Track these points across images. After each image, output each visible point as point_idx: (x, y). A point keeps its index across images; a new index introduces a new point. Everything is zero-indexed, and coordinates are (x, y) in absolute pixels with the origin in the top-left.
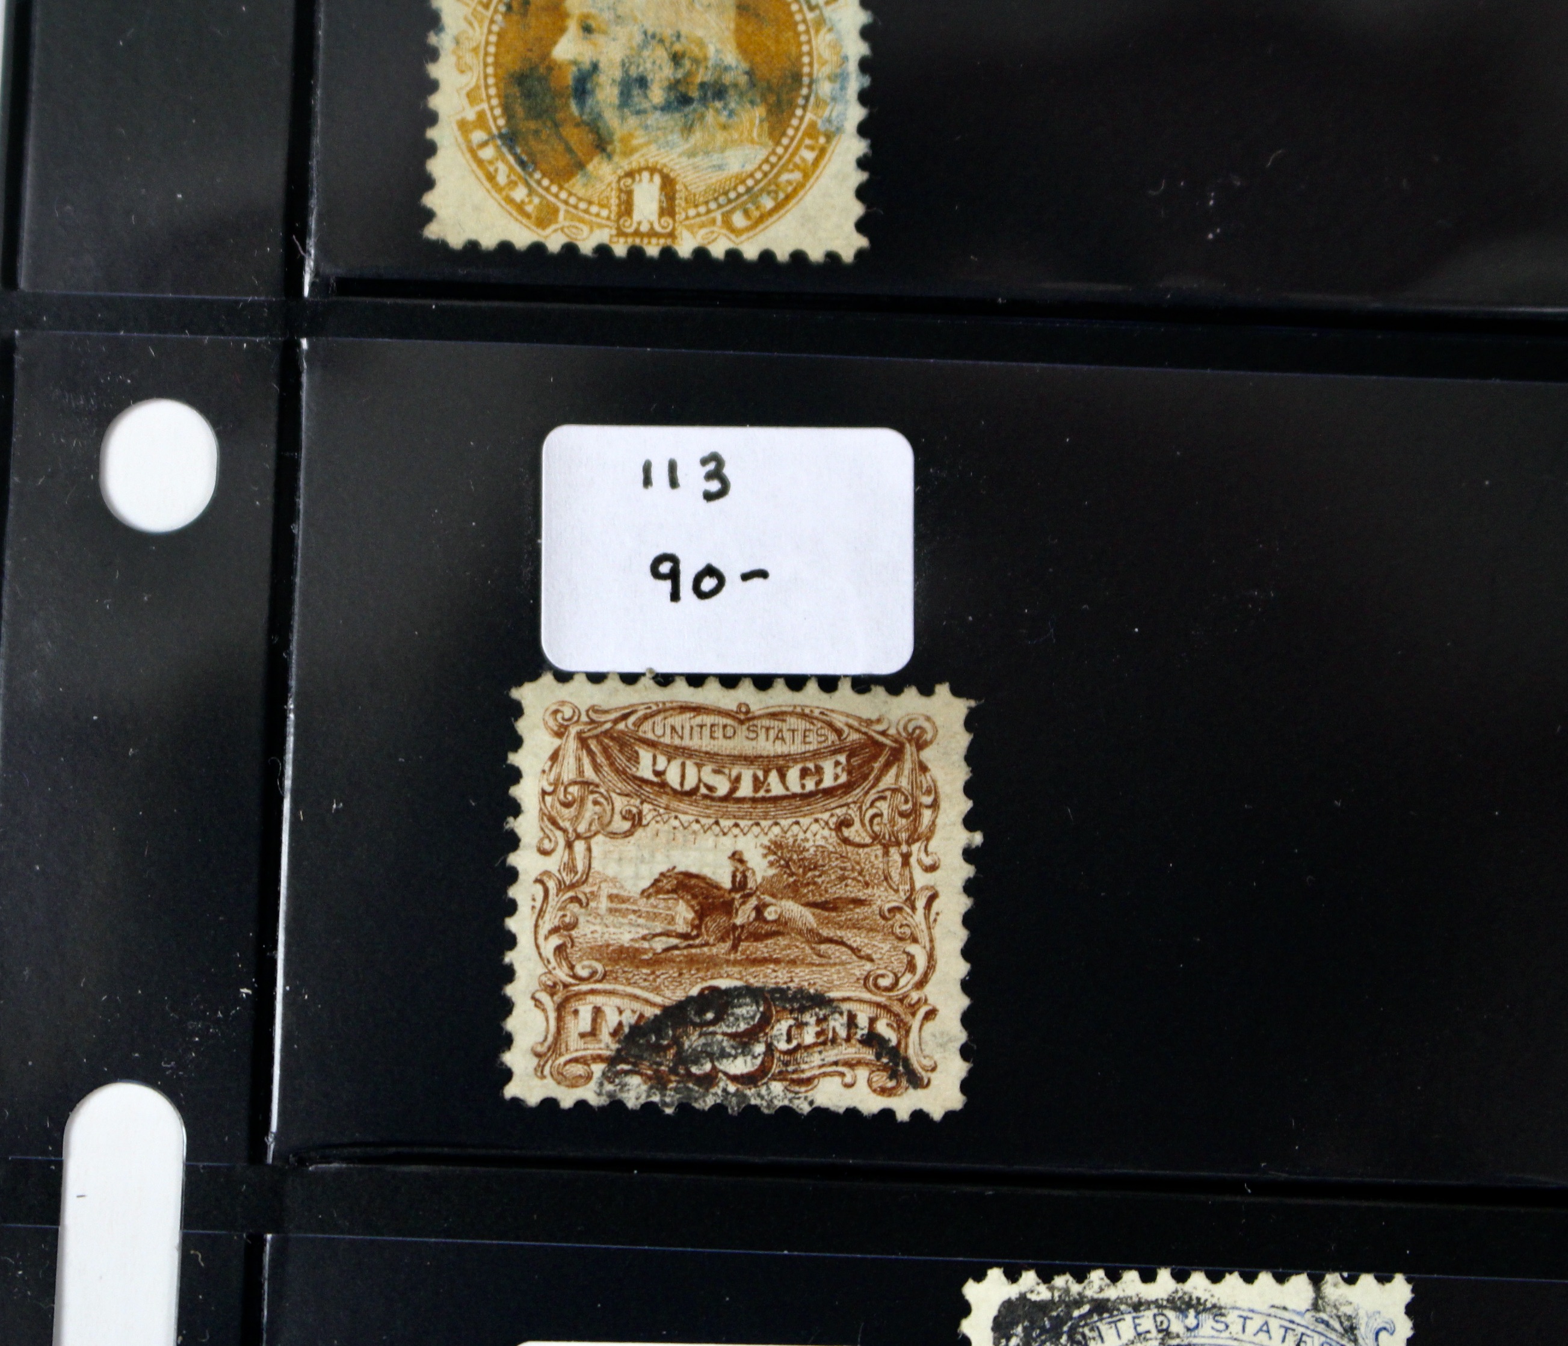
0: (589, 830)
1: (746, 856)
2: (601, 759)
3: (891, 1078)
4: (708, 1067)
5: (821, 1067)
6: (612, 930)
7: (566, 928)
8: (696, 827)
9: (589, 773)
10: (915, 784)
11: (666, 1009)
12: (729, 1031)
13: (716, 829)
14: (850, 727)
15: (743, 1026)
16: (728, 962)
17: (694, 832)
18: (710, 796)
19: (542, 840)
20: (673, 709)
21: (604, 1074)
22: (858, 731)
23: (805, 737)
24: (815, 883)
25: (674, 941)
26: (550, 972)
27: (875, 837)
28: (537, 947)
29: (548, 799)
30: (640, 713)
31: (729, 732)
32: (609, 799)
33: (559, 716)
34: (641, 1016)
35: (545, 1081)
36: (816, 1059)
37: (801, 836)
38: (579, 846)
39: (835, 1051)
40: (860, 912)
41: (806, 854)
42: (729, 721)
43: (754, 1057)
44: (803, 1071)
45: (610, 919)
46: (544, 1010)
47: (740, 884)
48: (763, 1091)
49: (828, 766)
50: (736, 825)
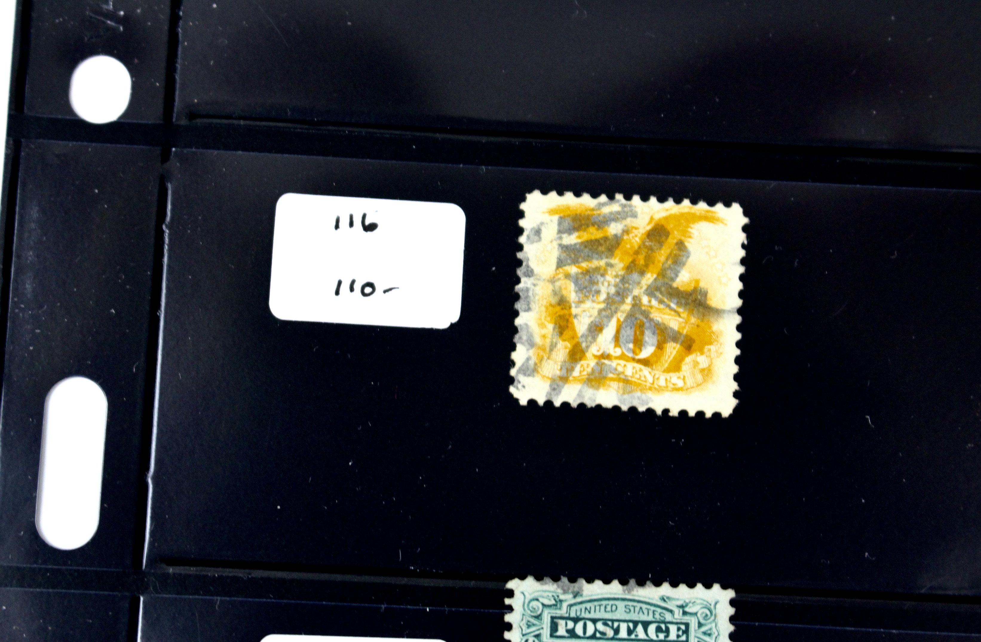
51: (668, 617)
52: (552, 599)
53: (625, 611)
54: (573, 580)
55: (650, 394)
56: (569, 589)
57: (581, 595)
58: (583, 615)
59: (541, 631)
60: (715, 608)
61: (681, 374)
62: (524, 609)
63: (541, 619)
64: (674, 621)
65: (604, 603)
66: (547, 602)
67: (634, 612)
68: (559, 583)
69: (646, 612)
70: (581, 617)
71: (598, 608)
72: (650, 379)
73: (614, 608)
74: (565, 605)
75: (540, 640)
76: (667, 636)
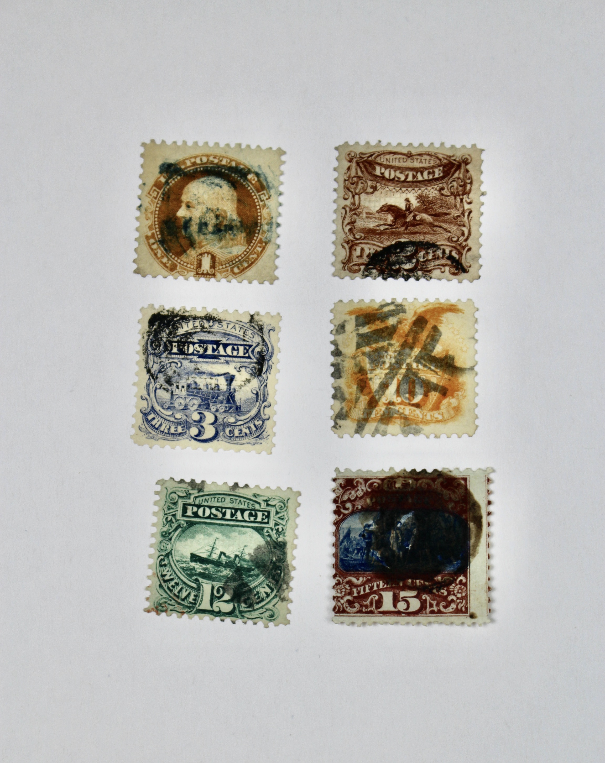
0: (360, 191)
1: (410, 200)
2: (363, 169)
3: (456, 270)
4: (398, 267)
5: (434, 266)
6: (367, 223)
7: (352, 223)
8: (394, 190)
9: (360, 174)
10: (465, 176)
11: (384, 249)
12: (404, 255)
13: (401, 191)
14: (444, 158)
15: (409, 254)
16: (404, 233)
17: (393, 192)
18: (399, 181)
19: (344, 195)
20: (387, 153)
21: (364, 269)
22: (446, 159)
23: (429, 161)
24: (432, 208)
25: (387, 227)
26: (347, 237)
27: (452, 194)
28: (343, 229)
29: (347, 182)
30: (376, 154)
31: (405, 160)
32: (366, 182)
33: (350, 156)
34: (376, 251)
35: (345, 271)
36: (432, 264)
37: (428, 193)
38: (357, 197)
39: (438, 261)
40: (447, 217)
41: (429, 199)
42: (405, 157)
43: (413, 263)
44: (428, 268)
45: (366, 220)
46: (345, 249)
47: (408, 209)
48: (415, 274)
49: (437, 171)
50: (407, 190)
51: (257, 507)
52: (184, 492)
53: (230, 502)
56: (195, 487)
57: (203, 491)
58: (203, 504)
59: (176, 512)
60: (287, 503)
62: (167, 499)
63: (177, 505)
64: (261, 509)
65: (217, 496)
66: (181, 494)
67: (236, 503)
69: (243, 503)
71: (213, 499)
73: (223, 500)
74: (192, 497)
75: (175, 518)
76: (256, 519)
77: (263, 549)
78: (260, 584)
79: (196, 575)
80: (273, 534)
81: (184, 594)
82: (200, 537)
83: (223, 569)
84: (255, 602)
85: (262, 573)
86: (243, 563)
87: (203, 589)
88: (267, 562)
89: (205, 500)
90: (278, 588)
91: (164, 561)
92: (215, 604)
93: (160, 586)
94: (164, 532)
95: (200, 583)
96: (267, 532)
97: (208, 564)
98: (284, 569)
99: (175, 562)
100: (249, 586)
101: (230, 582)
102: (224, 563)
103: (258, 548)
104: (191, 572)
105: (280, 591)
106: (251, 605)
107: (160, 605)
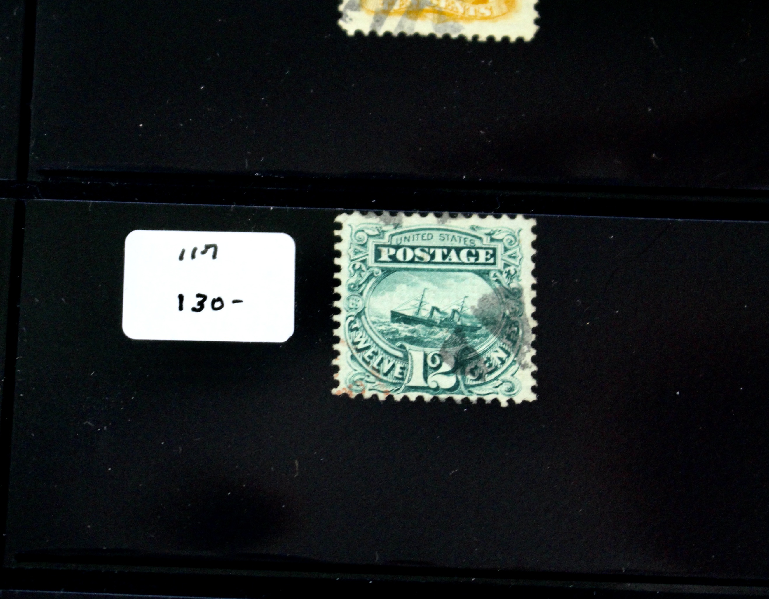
51: (478, 243)
52: (376, 230)
53: (440, 239)
54: (393, 214)
55: (461, 23)
56: (390, 221)
57: (401, 227)
58: (403, 243)
59: (366, 257)
60: (519, 235)
61: (488, 5)
62: (352, 240)
63: (366, 247)
64: (483, 246)
65: (422, 232)
66: (371, 233)
67: (448, 239)
68: (382, 216)
69: (458, 239)
70: (401, 244)
71: (416, 237)
72: (461, 10)
73: (430, 237)
74: (387, 235)
75: (366, 265)
76: (477, 259)
77: (490, 299)
78: (490, 347)
79: (400, 339)
80: (503, 278)
81: (386, 367)
82: (402, 288)
83: (438, 329)
84: (485, 372)
85: (492, 331)
86: (464, 319)
87: (412, 359)
88: (498, 316)
89: (405, 238)
90: (516, 350)
91: (355, 323)
92: (430, 378)
93: (353, 357)
94: (352, 284)
95: (406, 351)
96: (495, 276)
97: (417, 324)
98: (522, 325)
99: (371, 324)
100: (475, 351)
101: (449, 347)
102: (438, 322)
103: (484, 300)
104: (394, 337)
105: (520, 355)
106: (480, 377)
107: (355, 383)
